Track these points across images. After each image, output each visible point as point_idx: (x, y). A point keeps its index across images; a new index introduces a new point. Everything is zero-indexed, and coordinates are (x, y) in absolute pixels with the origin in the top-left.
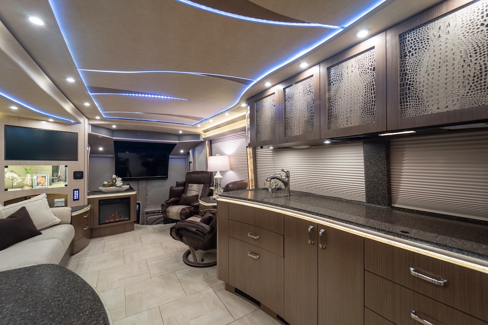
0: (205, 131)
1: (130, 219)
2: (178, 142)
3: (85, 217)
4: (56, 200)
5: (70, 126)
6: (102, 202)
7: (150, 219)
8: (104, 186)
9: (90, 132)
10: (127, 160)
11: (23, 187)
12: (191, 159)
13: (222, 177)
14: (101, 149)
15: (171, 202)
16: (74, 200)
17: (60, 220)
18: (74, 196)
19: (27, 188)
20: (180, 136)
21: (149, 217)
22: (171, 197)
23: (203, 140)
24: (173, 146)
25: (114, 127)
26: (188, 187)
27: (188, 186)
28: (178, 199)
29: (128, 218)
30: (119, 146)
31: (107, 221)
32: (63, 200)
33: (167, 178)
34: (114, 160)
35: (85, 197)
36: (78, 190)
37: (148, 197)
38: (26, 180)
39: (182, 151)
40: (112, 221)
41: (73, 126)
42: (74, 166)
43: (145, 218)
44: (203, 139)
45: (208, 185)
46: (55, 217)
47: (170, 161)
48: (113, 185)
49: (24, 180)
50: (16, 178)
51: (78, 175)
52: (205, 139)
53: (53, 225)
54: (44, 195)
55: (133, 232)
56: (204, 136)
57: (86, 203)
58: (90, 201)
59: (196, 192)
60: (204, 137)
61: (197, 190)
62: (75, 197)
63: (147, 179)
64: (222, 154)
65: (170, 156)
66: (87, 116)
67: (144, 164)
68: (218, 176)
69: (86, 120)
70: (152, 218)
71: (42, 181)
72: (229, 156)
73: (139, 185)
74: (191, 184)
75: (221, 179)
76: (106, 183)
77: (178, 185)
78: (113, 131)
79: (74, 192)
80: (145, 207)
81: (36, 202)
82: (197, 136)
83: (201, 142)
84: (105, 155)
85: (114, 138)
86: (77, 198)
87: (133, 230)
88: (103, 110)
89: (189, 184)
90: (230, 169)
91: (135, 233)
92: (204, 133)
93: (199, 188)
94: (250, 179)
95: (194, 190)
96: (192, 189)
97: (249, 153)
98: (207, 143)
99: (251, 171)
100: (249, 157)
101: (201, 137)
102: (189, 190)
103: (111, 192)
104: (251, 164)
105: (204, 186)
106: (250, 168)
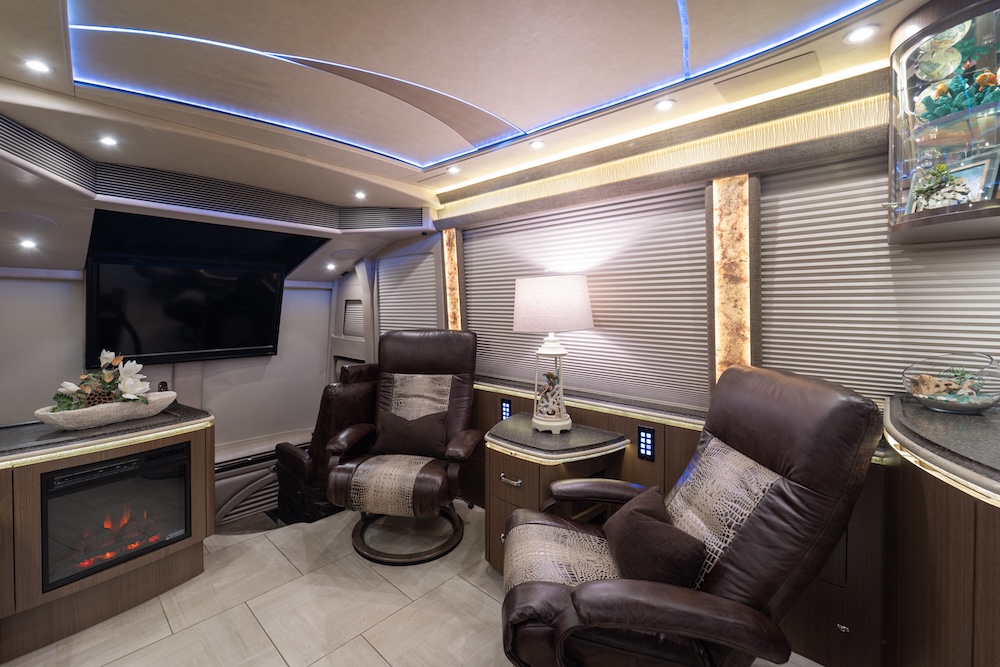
0: (445, 199)
1: (187, 534)
2: (338, 231)
6: (59, 481)
8: (64, 400)
12: (361, 292)
14: (28, 244)
20: (345, 212)
23: (434, 229)
25: (109, 141)
26: (392, 387)
27: (391, 381)
29: (182, 532)
31: (87, 564)
33: (274, 351)
39: (331, 267)
40: (109, 556)
44: (435, 223)
48: (109, 394)
52: (441, 225)
55: (201, 579)
56: (437, 211)
59: (427, 402)
60: (436, 218)
61: (434, 396)
63: (205, 358)
65: (287, 283)
68: (552, 348)
74: (402, 376)
76: (70, 387)
78: (98, 169)
82: (416, 212)
83: (428, 233)
85: (99, 197)
87: (197, 570)
89: (397, 376)
90: (592, 324)
91: (216, 585)
92: (442, 202)
93: (438, 388)
94: (722, 359)
95: (422, 396)
96: (412, 393)
97: (725, 264)
98: (445, 236)
99: (727, 328)
100: (725, 276)
101: (428, 216)
102: (401, 395)
103: (99, 427)
104: (733, 304)
105: (454, 381)
106: (725, 320)
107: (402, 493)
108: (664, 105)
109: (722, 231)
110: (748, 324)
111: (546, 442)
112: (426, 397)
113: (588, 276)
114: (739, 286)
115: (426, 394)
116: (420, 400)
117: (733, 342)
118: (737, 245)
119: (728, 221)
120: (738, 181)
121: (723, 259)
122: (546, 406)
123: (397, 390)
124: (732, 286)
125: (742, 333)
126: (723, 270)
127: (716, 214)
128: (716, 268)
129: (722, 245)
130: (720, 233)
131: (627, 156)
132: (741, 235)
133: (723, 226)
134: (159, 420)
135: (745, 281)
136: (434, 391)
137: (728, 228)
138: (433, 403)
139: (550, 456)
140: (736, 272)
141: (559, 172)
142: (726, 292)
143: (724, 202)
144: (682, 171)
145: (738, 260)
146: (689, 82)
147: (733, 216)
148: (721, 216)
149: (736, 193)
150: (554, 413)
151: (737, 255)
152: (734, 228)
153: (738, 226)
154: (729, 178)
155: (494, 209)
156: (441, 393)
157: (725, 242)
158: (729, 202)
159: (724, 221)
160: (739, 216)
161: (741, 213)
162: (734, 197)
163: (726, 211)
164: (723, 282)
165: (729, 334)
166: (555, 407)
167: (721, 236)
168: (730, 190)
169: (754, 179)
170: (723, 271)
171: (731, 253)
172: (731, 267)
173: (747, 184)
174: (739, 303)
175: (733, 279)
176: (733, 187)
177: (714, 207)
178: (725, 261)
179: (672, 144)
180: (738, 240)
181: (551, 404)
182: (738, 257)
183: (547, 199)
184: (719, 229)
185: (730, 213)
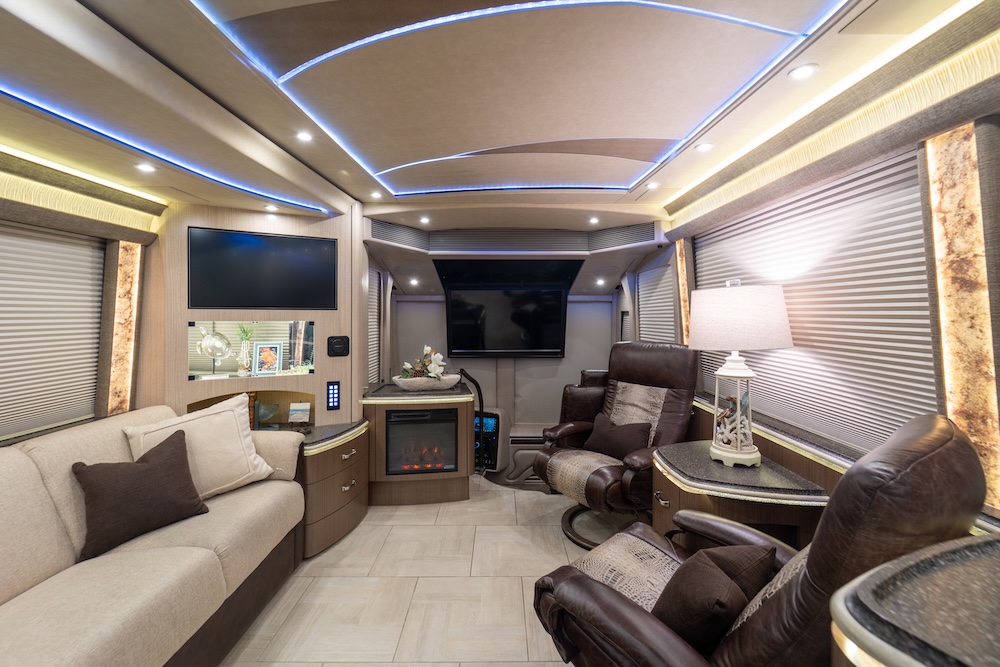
0: (672, 209)
1: (456, 470)
2: (587, 253)
3: (345, 456)
4: (293, 406)
5: (319, 224)
6: (395, 416)
7: (523, 455)
8: (405, 373)
9: (369, 237)
10: (481, 308)
11: (237, 371)
12: (627, 304)
13: (750, 373)
14: (414, 282)
15: (563, 436)
16: (329, 408)
17: (270, 469)
18: (328, 398)
19: (242, 373)
20: (592, 235)
21: (520, 452)
22: (564, 419)
23: (666, 240)
24: (575, 265)
25: (425, 221)
26: (615, 393)
27: (615, 388)
28: (585, 424)
29: (452, 467)
30: (451, 273)
31: (406, 467)
32: (307, 406)
33: (562, 354)
34: (443, 308)
35: (354, 403)
36: (338, 383)
37: (518, 400)
38: (241, 355)
39: (600, 282)
40: (416, 467)
41: (326, 221)
42: (327, 323)
43: (511, 452)
44: (667, 235)
45: (684, 392)
46: (259, 459)
47: (570, 307)
48: (423, 372)
49: (237, 354)
50: (220, 350)
51: (339, 347)
52: (673, 236)
53: (248, 481)
54: (244, 398)
55: (464, 504)
56: (668, 224)
57: (357, 416)
58: (367, 413)
59: (640, 412)
60: (668, 229)
61: (647, 407)
62: (331, 400)
63: (515, 356)
64: (748, 280)
65: (570, 298)
66: (356, 195)
67: (519, 318)
68: (733, 368)
69: (357, 206)
70: (527, 455)
71: (270, 359)
72: (788, 288)
73: (499, 370)
74: (624, 384)
75: (747, 380)
76: (408, 366)
77: (587, 380)
78: (428, 235)
79: (328, 390)
80: (511, 424)
81: (218, 419)
82: (647, 227)
83: (660, 246)
84: (427, 298)
85: (431, 252)
86: (336, 404)
87: (464, 496)
88: (377, 168)
89: (621, 384)
90: (792, 342)
91: (469, 510)
92: (670, 214)
93: (653, 400)
94: (957, 407)
95: (636, 406)
96: (628, 401)
97: (952, 262)
98: (678, 247)
99: (962, 360)
100: (954, 280)
101: (660, 229)
102: (620, 402)
103: (418, 391)
104: (968, 323)
105: (668, 394)
106: (958, 347)
107: (578, 482)
108: (802, 72)
109: (945, 213)
110: (991, 356)
111: (717, 473)
112: (640, 408)
113: (784, 286)
114: (976, 295)
115: (640, 404)
116: (635, 408)
117: (972, 381)
118: (968, 231)
119: (952, 197)
120: (962, 134)
121: (948, 254)
122: (722, 433)
123: (619, 397)
124: (965, 294)
125: (985, 369)
126: (949, 271)
127: (934, 188)
128: (940, 269)
129: (946, 234)
130: (942, 215)
131: (813, 133)
132: (973, 216)
133: (946, 206)
134: (451, 392)
135: (984, 287)
136: (648, 402)
137: (953, 207)
138: (645, 414)
139: (689, 482)
140: (970, 273)
141: (753, 166)
142: (957, 304)
143: (944, 170)
144: (872, 139)
145: (970, 255)
146: (811, 40)
147: (960, 188)
148: (941, 190)
149: (961, 152)
150: (729, 442)
151: (968, 246)
152: (961, 206)
153: (967, 203)
154: (949, 133)
155: (704, 216)
156: (654, 405)
157: (950, 229)
158: (951, 168)
159: (947, 198)
160: (968, 187)
161: (970, 182)
162: (958, 159)
163: (948, 182)
164: (952, 289)
165: (965, 369)
166: (731, 436)
167: (944, 220)
168: (952, 150)
169: (983, 128)
170: (950, 273)
171: (960, 245)
172: (960, 265)
173: (974, 137)
174: (977, 322)
175: (967, 285)
176: (955, 145)
177: (931, 179)
178: (952, 257)
179: (859, 105)
180: (969, 224)
181: (727, 432)
182: (970, 250)
183: (744, 199)
184: (940, 210)
185: (954, 185)
